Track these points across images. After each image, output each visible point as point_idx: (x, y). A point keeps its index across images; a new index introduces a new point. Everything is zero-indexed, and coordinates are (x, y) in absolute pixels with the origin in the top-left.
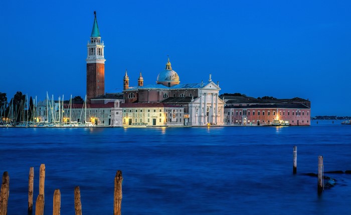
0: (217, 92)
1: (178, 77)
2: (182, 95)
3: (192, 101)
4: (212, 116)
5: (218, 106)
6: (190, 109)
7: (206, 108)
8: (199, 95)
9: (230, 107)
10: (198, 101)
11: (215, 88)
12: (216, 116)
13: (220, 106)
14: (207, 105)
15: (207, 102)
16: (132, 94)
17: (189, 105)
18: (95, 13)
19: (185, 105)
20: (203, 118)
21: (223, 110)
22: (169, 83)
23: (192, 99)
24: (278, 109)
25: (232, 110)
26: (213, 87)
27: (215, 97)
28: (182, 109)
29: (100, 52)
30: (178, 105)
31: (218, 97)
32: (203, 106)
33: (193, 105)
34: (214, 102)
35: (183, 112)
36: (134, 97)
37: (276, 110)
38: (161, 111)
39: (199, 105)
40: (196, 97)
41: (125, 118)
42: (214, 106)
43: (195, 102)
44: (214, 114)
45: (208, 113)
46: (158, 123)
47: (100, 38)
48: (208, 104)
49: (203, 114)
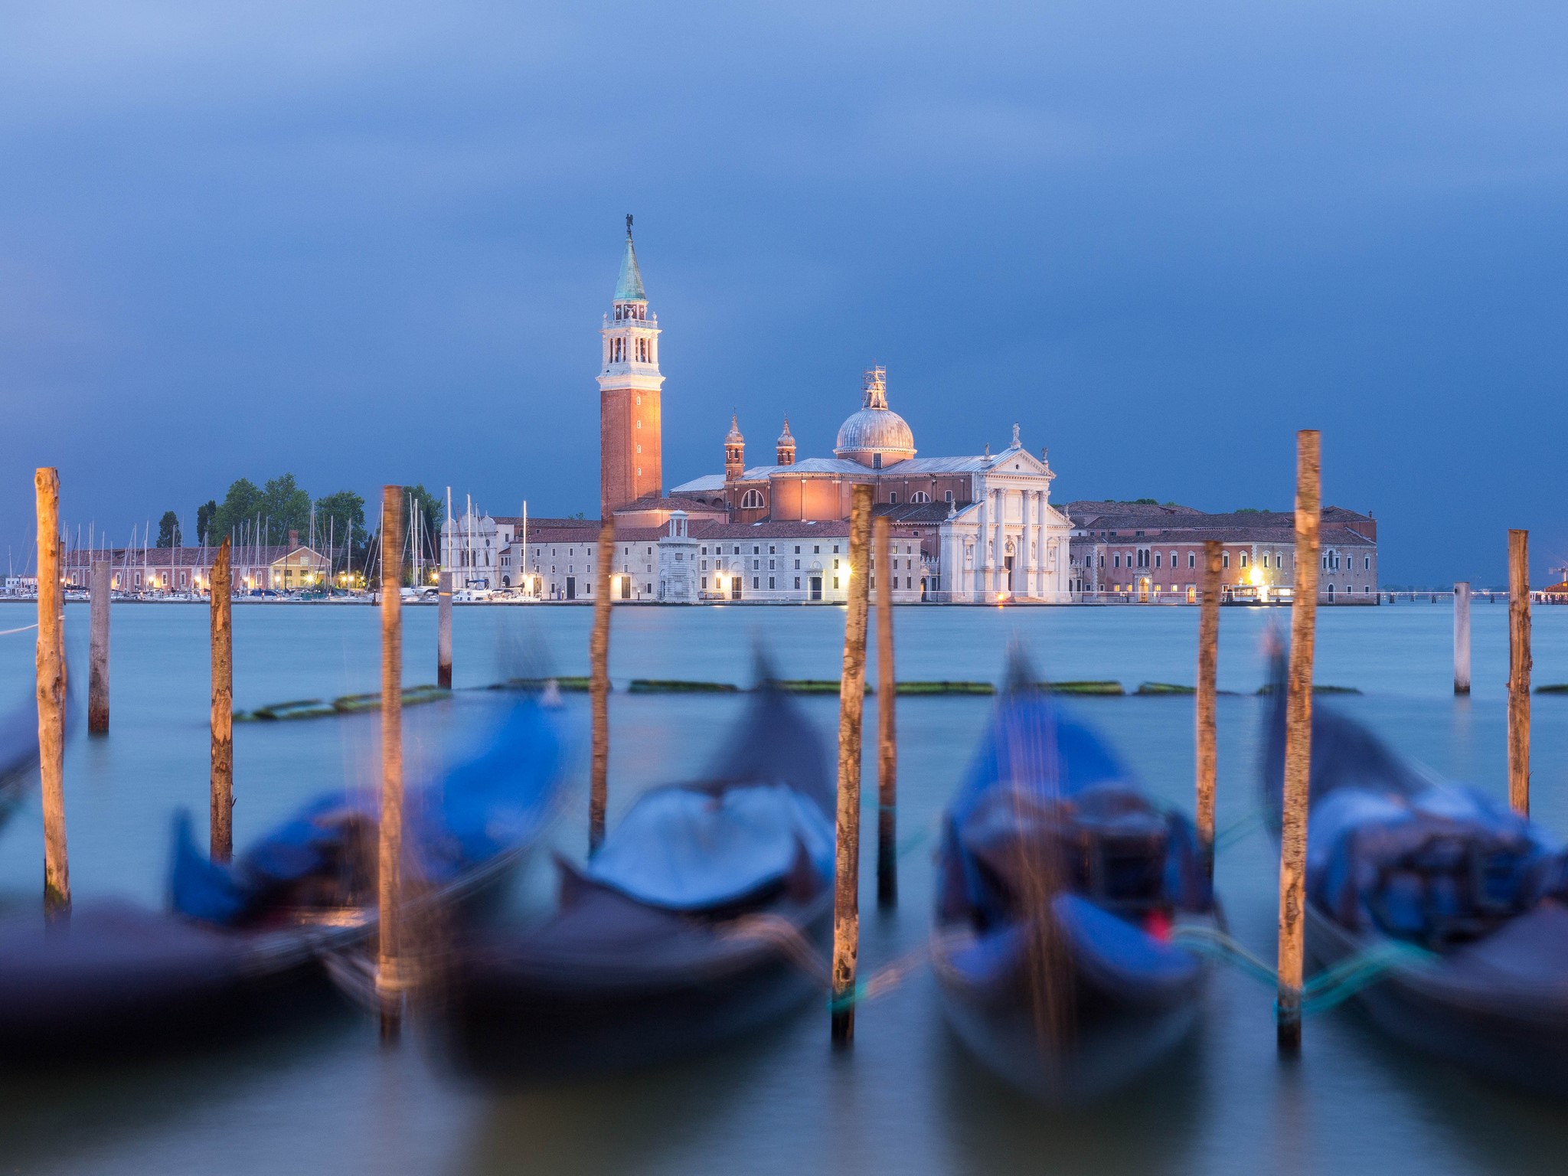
0: (1044, 486)
1: (908, 433)
2: (921, 495)
3: (950, 516)
4: (1026, 570)
5: (1046, 533)
6: (943, 544)
7: (1004, 542)
8: (976, 496)
9: (1091, 540)
10: (971, 515)
11: (1032, 470)
12: (1040, 571)
13: (1056, 534)
14: (1005, 532)
15: (1004, 521)
16: (753, 493)
17: (942, 531)
18: (630, 219)
19: (929, 532)
20: (990, 577)
21: (1065, 550)
22: (878, 457)
23: (949, 509)
24: (1254, 545)
25: (1098, 549)
26: (1024, 468)
27: (1033, 503)
28: (916, 543)
29: (643, 350)
30: (904, 530)
31: (1046, 504)
32: (990, 534)
33: (955, 530)
34: (1033, 520)
35: (916, 555)
36: (761, 503)
37: (1248, 550)
38: (836, 550)
39: (974, 530)
40: (965, 503)
41: (719, 574)
42: (1032, 535)
43: (961, 520)
44: (1033, 564)
45: (1009, 561)
46: (827, 593)
47: (644, 303)
48: (1009, 526)
49: (991, 564)
